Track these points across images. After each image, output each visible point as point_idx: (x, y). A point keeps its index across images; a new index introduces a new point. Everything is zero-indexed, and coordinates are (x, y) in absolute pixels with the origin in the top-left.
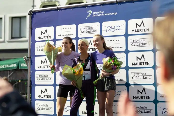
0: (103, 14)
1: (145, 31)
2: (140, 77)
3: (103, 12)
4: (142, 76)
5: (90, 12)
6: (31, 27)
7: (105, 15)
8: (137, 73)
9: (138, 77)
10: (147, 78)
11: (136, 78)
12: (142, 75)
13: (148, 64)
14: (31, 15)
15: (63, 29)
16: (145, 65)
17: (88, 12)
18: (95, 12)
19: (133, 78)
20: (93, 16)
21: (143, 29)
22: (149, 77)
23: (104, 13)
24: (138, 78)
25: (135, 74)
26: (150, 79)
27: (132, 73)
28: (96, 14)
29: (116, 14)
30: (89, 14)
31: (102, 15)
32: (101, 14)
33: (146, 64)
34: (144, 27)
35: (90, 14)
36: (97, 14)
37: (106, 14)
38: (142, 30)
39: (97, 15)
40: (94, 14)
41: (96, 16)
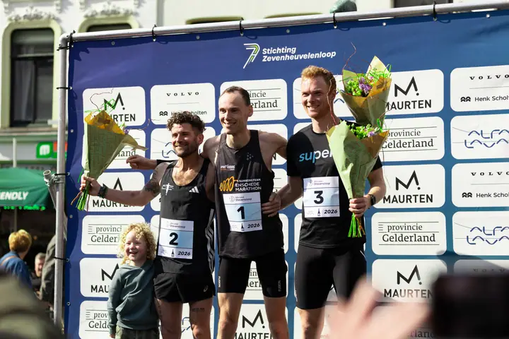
0: (294, 55)
1: (421, 106)
2: (404, 235)
3: (294, 50)
4: (412, 234)
5: (254, 48)
6: (67, 86)
7: (301, 58)
8: (396, 225)
9: (399, 235)
10: (426, 240)
11: (394, 240)
12: (412, 231)
13: (430, 199)
14: (68, 51)
15: (172, 95)
16: (421, 202)
17: (248, 46)
18: (269, 50)
19: (386, 238)
20: (264, 60)
21: (414, 102)
22: (430, 235)
23: (296, 53)
24: (400, 238)
25: (390, 228)
26: (433, 243)
27: (381, 224)
28: (273, 55)
29: (333, 55)
30: (252, 54)
31: (292, 58)
32: (290, 54)
33: (422, 200)
34: (418, 94)
35: (256, 55)
36: (276, 55)
37: (305, 56)
38: (412, 104)
39: (277, 58)
40: (267, 54)
41: (273, 60)
